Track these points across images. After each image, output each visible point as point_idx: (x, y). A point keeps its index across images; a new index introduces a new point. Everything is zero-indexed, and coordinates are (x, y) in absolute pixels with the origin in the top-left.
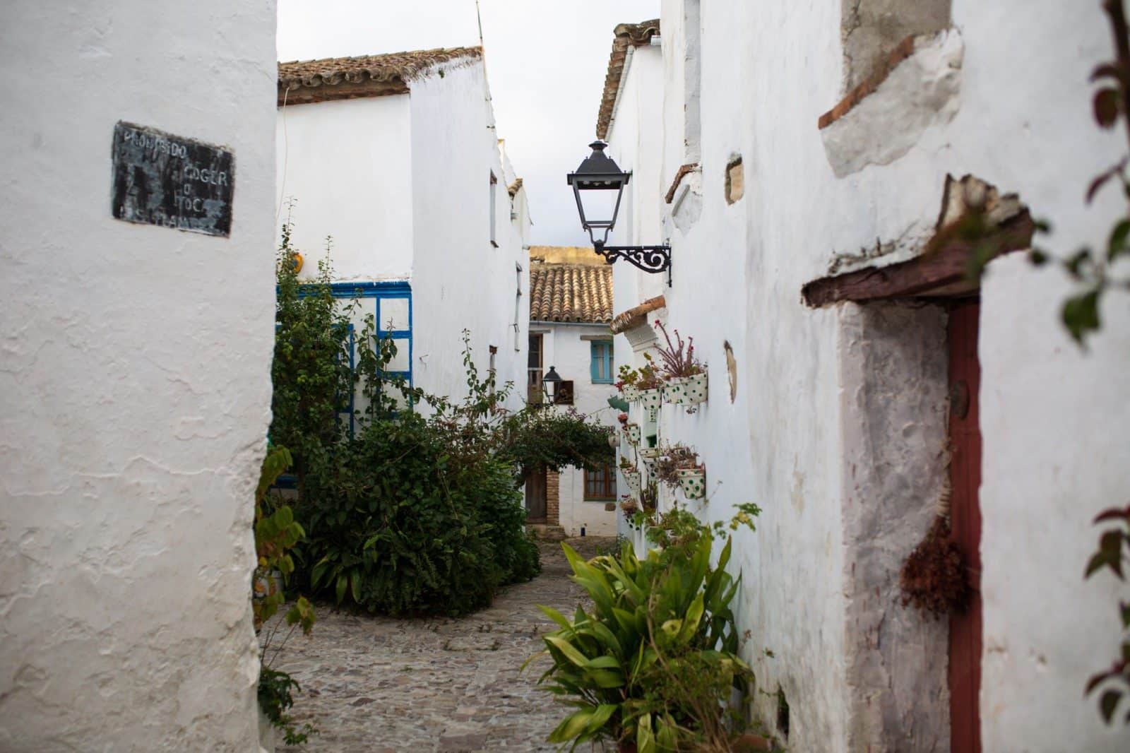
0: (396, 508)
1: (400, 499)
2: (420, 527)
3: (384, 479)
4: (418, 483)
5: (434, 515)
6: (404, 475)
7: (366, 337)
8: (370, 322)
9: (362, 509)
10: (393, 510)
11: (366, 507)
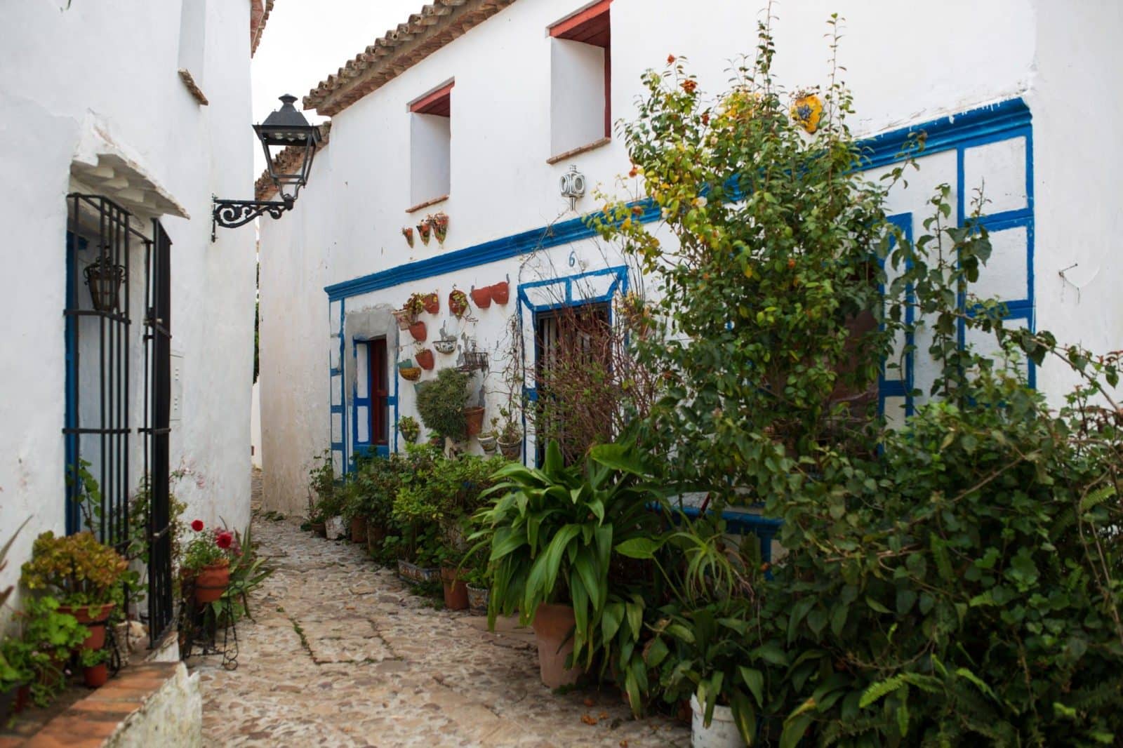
0: (962, 608)
1: (977, 589)
2: (1023, 662)
3: (934, 537)
4: (1024, 553)
5: (1064, 635)
6: (989, 531)
7: (932, 233)
8: (944, 201)
9: (881, 601)
10: (954, 614)
11: (889, 598)
